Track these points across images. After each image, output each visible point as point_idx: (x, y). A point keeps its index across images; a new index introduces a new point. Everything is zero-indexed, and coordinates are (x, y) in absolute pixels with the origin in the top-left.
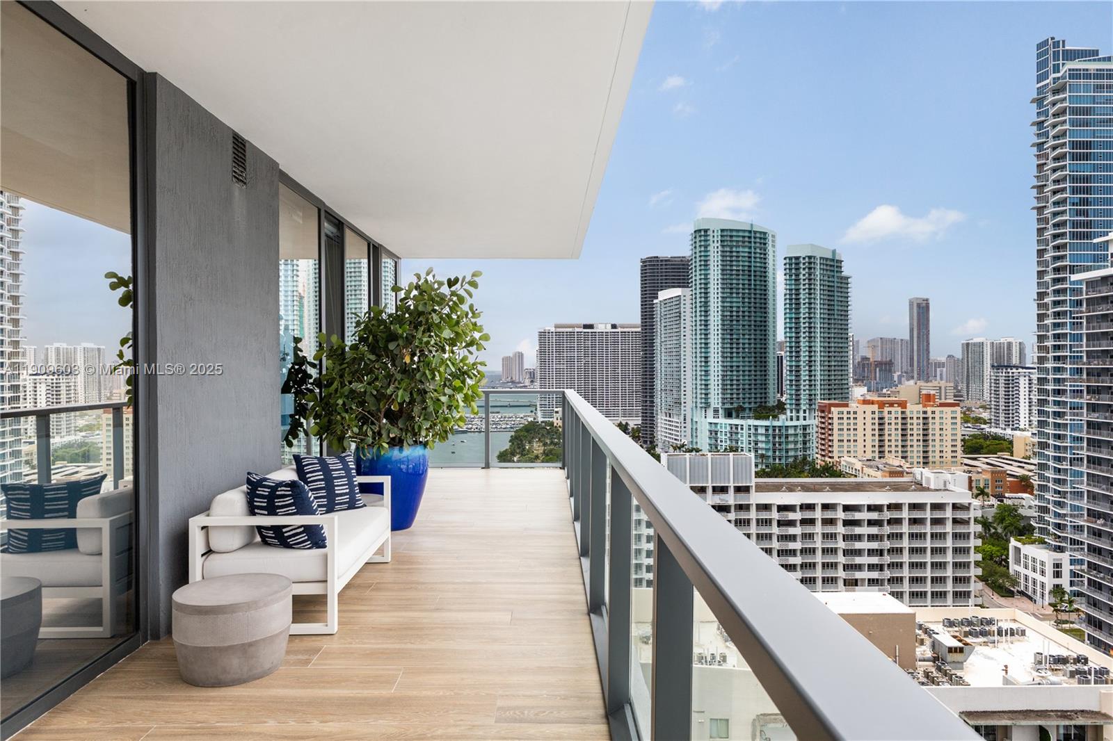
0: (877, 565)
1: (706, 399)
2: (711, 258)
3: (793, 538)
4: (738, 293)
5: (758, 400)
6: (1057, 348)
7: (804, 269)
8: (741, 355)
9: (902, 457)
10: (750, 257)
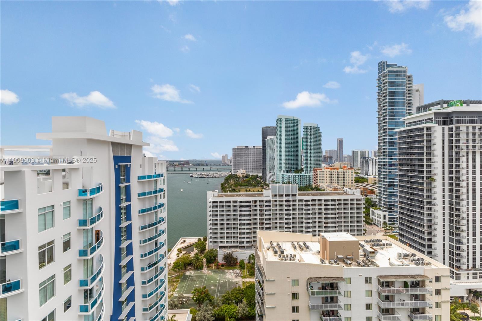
0: (334, 217)
1: (281, 168)
2: (282, 127)
3: (309, 210)
4: (290, 137)
5: (296, 168)
6: (384, 152)
7: (309, 130)
8: (291, 155)
9: (337, 184)
10: (293, 127)
